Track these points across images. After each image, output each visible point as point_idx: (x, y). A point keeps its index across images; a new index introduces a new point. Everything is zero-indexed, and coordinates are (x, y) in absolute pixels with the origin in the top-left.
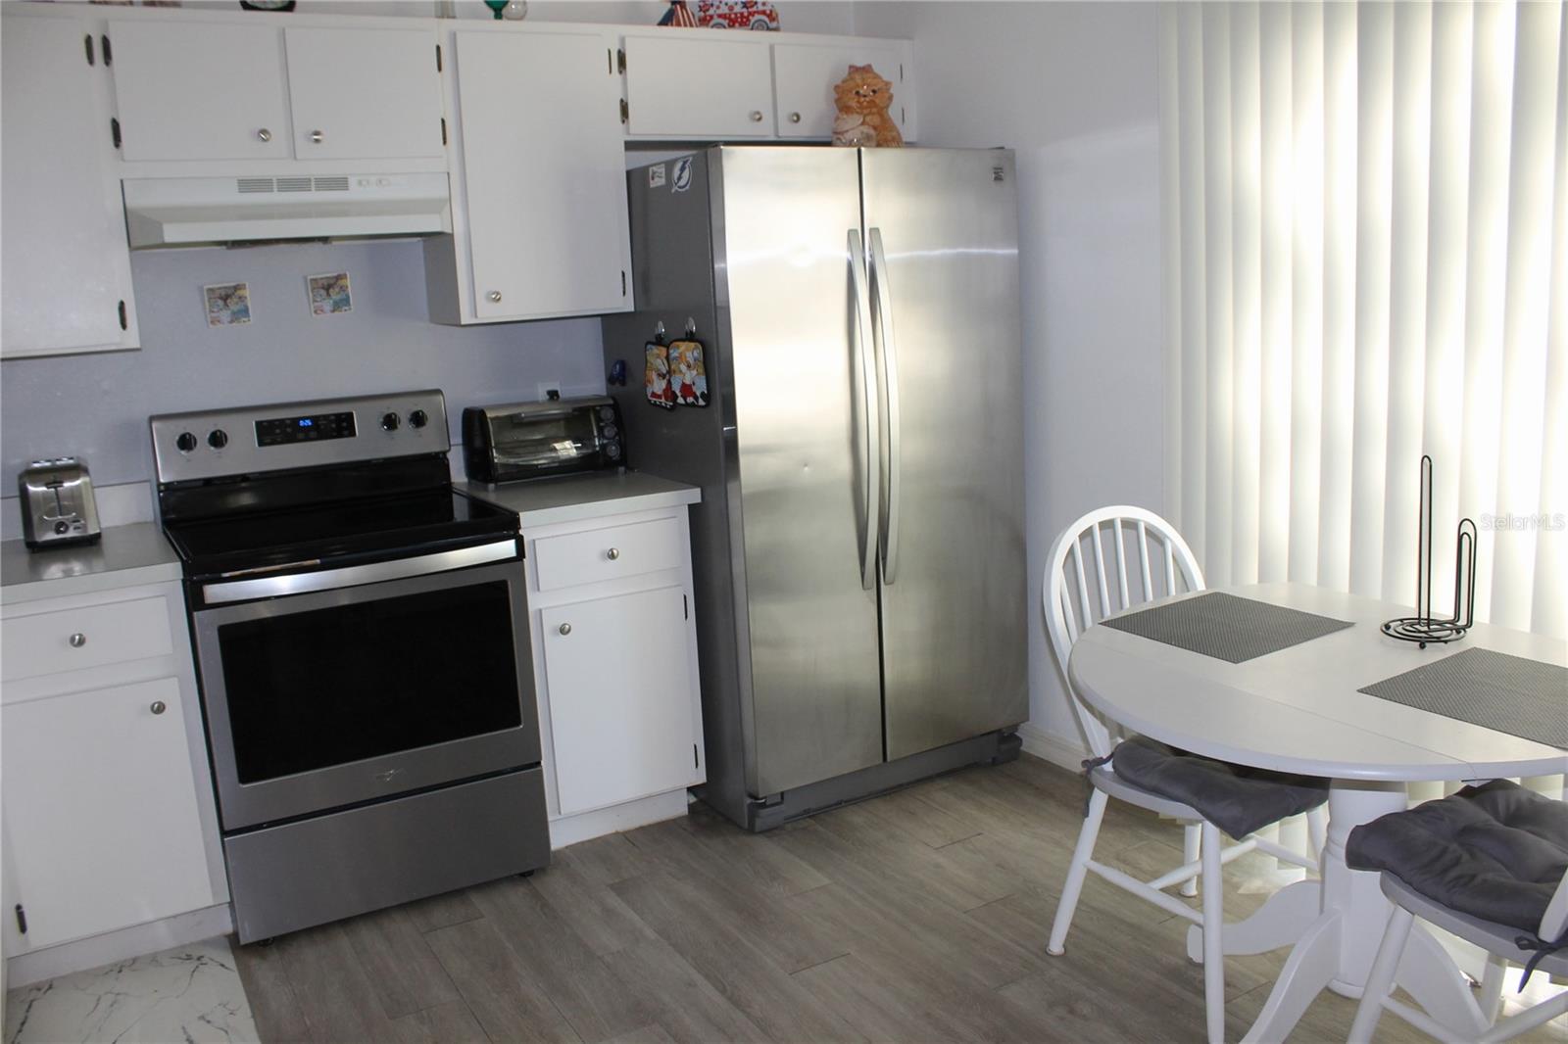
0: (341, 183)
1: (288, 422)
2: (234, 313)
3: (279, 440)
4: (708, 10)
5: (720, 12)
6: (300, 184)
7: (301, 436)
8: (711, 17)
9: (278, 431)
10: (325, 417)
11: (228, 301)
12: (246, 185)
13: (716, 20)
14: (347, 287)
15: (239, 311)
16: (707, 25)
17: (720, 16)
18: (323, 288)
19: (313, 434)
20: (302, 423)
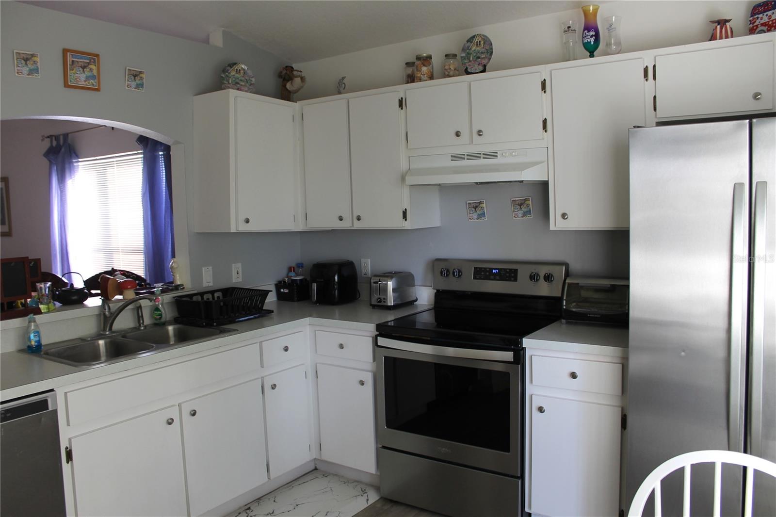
0: (494, 155)
1: (488, 270)
2: (479, 215)
3: (482, 277)
4: (755, 22)
5: (762, 22)
6: (476, 156)
7: (492, 277)
8: (757, 26)
9: (483, 273)
10: (505, 269)
11: (477, 209)
12: (456, 157)
13: (760, 28)
14: (530, 205)
15: (481, 214)
16: (754, 33)
17: (762, 25)
18: (518, 205)
19: (498, 277)
20: (494, 271)
